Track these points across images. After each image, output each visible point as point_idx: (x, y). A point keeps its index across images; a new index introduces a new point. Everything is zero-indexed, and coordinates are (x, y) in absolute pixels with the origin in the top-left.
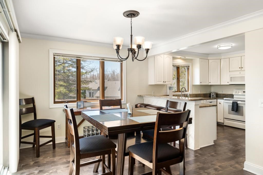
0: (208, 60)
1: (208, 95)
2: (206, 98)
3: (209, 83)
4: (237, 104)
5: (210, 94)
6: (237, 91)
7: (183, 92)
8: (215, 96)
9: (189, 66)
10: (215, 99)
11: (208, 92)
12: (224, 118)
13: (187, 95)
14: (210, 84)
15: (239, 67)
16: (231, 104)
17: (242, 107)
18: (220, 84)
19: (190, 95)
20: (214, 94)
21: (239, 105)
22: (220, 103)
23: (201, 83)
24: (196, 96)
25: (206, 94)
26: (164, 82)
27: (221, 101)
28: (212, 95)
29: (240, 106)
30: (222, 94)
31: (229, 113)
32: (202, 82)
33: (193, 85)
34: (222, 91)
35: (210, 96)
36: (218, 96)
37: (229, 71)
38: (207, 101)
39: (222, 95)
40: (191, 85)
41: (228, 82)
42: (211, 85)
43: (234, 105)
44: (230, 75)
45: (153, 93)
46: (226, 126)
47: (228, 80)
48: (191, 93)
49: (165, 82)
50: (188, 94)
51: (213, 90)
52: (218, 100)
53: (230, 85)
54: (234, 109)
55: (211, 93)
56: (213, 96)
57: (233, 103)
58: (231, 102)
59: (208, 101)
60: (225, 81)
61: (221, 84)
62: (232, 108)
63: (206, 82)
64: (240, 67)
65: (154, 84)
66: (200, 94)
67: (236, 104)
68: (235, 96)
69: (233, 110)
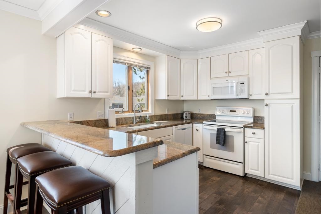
0: (179, 60)
1: (180, 116)
2: (176, 122)
3: (181, 97)
4: (225, 132)
5: (182, 114)
6: (221, 109)
7: (140, 112)
8: (189, 117)
9: (149, 67)
10: (189, 123)
11: (179, 112)
12: (203, 155)
13: (146, 116)
14: (182, 99)
15: (225, 72)
16: (216, 132)
17: (233, 137)
18: (197, 99)
19: (151, 117)
20: (187, 115)
21: (227, 134)
22: (197, 130)
23: (168, 96)
24: (162, 118)
25: (176, 114)
26: (90, 92)
27: (199, 127)
28: (185, 115)
29: (228, 136)
30: (199, 114)
31: (212, 147)
32: (170, 96)
33: (156, 100)
34: (199, 110)
35: (182, 118)
36: (194, 118)
37: (211, 78)
38: (178, 129)
39: (198, 116)
40: (153, 99)
41: (209, 96)
42: (183, 101)
43: (220, 134)
44: (211, 84)
45: (71, 115)
46: (206, 168)
47: (209, 92)
48: (153, 114)
49: (95, 92)
50: (148, 116)
51: (187, 108)
52: (194, 124)
53: (212, 99)
54: (219, 140)
55: (184, 112)
56: (186, 117)
57: (218, 130)
58: (215, 128)
59: (179, 127)
60: (205, 94)
61: (199, 99)
62: (217, 140)
63: (177, 96)
64: (227, 71)
65: (64, 97)
66: (167, 115)
67: (222, 133)
68: (217, 118)
69: (218, 142)
